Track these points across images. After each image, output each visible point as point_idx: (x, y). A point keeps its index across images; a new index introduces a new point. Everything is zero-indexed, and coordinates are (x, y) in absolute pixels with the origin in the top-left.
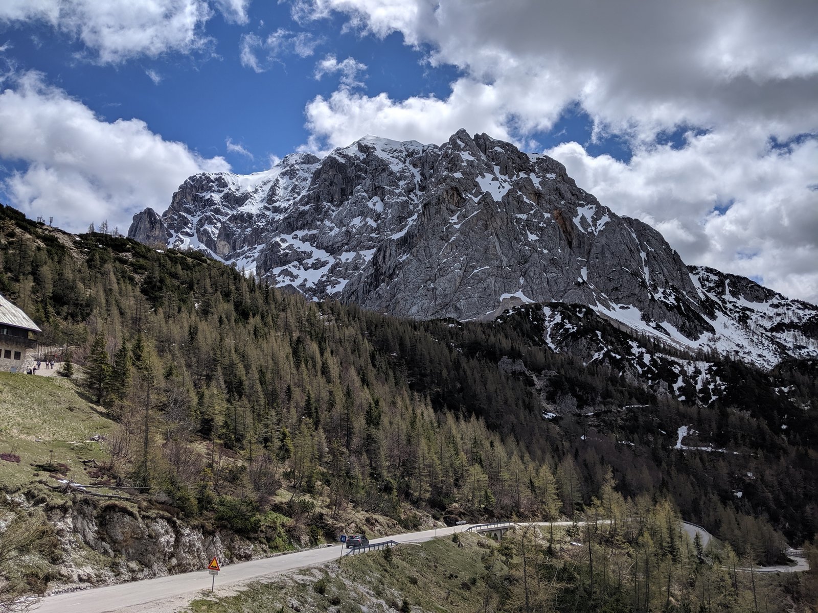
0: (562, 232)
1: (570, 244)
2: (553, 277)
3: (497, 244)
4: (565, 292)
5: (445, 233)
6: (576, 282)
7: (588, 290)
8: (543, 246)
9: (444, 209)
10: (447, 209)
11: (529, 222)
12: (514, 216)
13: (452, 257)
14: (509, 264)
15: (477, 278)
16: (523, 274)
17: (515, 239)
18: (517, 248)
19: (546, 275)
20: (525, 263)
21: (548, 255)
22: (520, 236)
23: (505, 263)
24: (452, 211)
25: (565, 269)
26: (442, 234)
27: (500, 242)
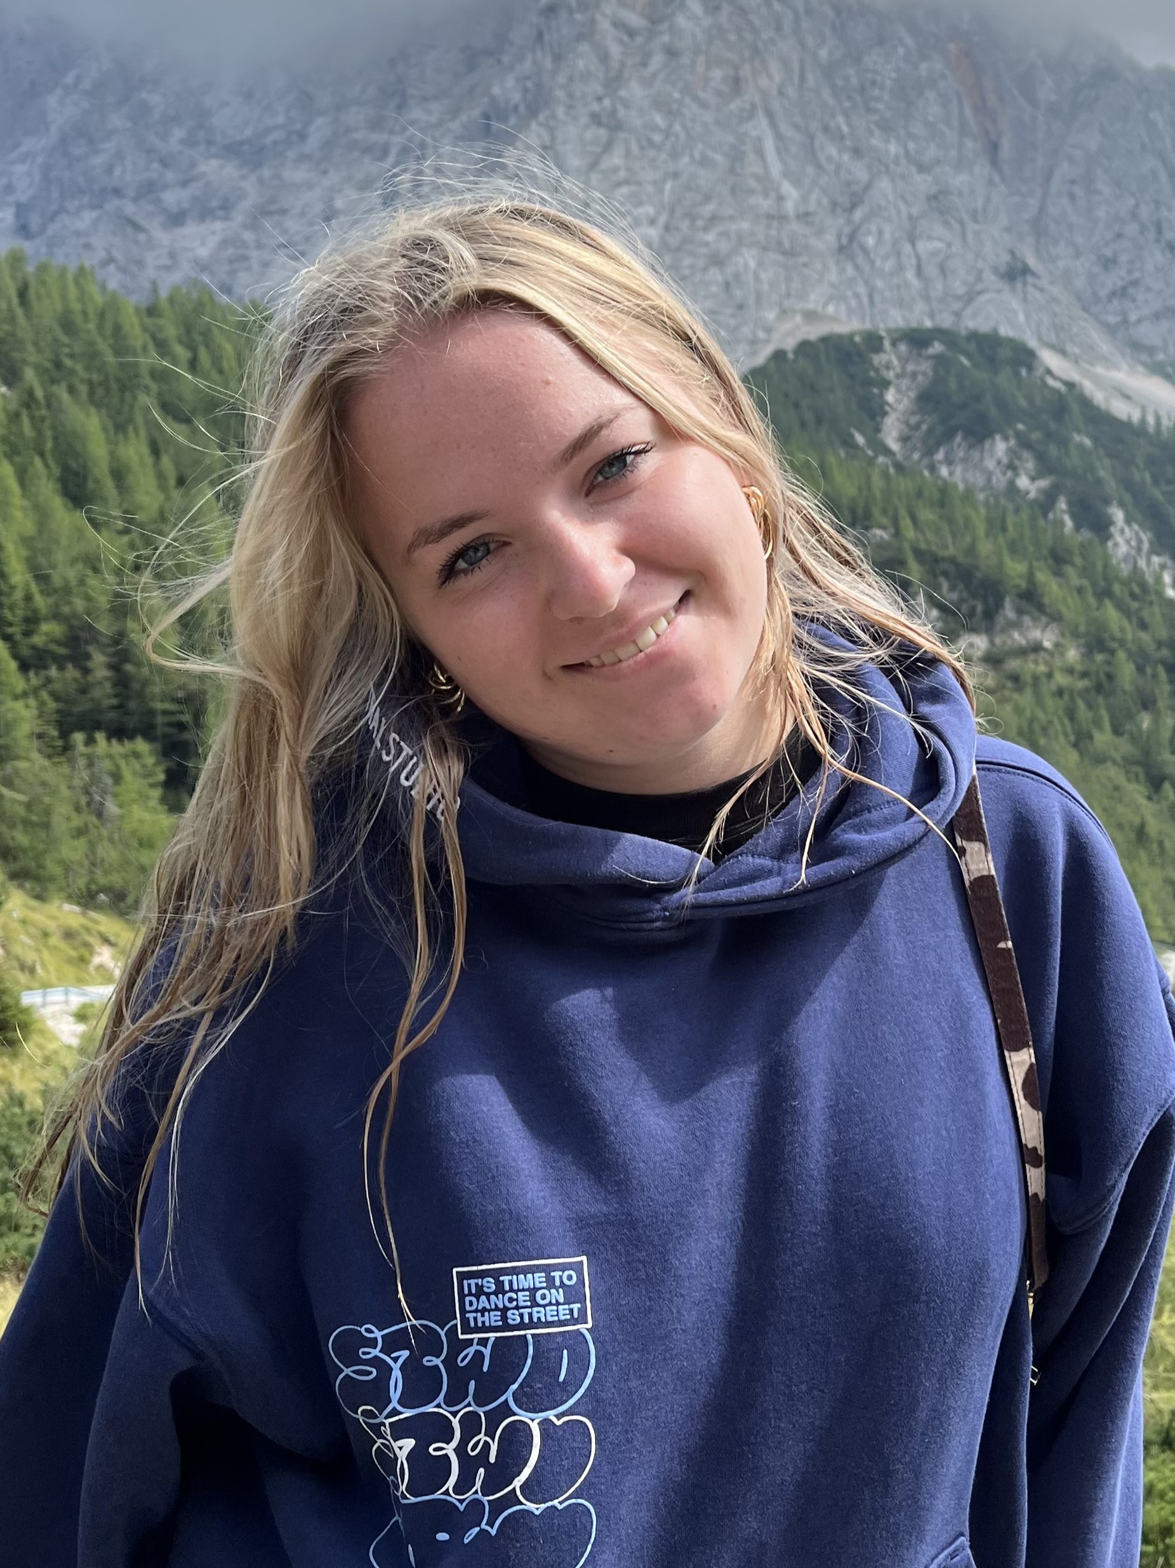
0: (968, 112)
1: (993, 149)
2: (934, 254)
3: (769, 144)
4: (970, 297)
5: (607, 103)
6: (1003, 270)
7: (1038, 295)
8: (907, 153)
9: (604, 25)
10: (615, 25)
11: (870, 76)
12: (823, 53)
13: (627, 182)
14: (802, 209)
15: (704, 251)
16: (844, 241)
17: (826, 129)
18: (830, 159)
19: (913, 244)
20: (853, 207)
21: (923, 183)
22: (841, 119)
23: (790, 207)
24: (631, 33)
25: (971, 227)
26: (596, 107)
27: (779, 137)
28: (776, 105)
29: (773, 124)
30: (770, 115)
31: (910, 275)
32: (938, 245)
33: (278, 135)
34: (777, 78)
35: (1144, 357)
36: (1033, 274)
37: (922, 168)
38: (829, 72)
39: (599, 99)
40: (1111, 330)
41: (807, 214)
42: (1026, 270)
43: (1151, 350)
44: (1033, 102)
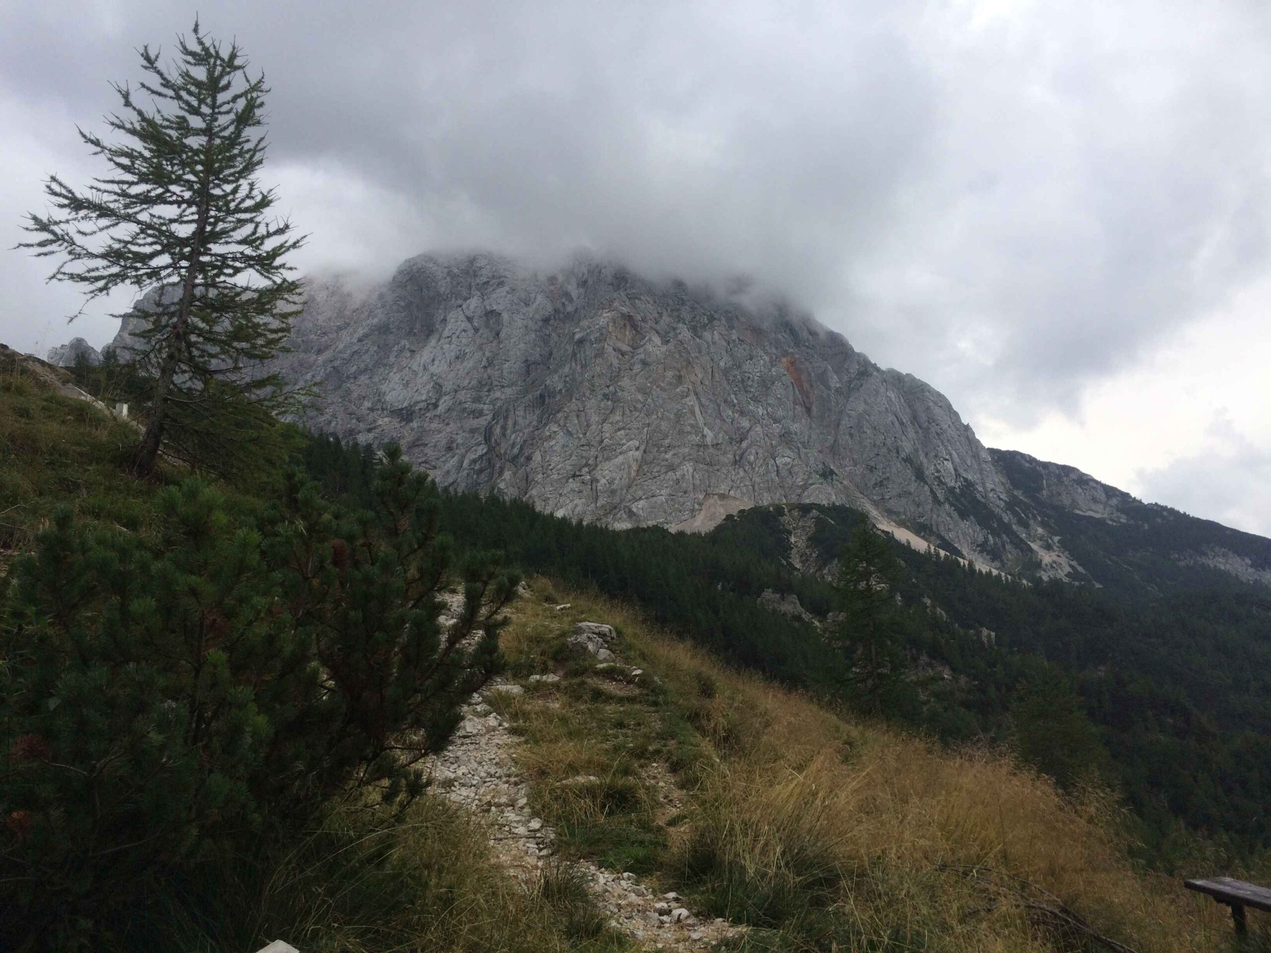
0: (797, 392)
1: (808, 410)
2: (785, 464)
3: (697, 409)
4: (805, 487)
5: (611, 388)
6: (821, 472)
7: (839, 485)
8: (768, 414)
9: (610, 350)
10: (614, 350)
11: (746, 375)
12: (722, 364)
13: (623, 428)
14: (715, 442)
15: (665, 463)
16: (737, 458)
17: (726, 401)
18: (728, 416)
19: (774, 460)
20: (741, 441)
21: (776, 428)
22: (733, 396)
23: (709, 440)
24: (623, 354)
25: (803, 450)
26: (606, 391)
27: (701, 405)
28: (700, 389)
29: (698, 398)
30: (696, 394)
31: (774, 475)
32: (788, 460)
33: (422, 405)
34: (700, 376)
35: (894, 517)
36: (836, 475)
37: (776, 421)
38: (726, 372)
39: (608, 387)
40: (875, 504)
41: (717, 444)
42: (832, 473)
43: (897, 514)
44: (828, 388)
